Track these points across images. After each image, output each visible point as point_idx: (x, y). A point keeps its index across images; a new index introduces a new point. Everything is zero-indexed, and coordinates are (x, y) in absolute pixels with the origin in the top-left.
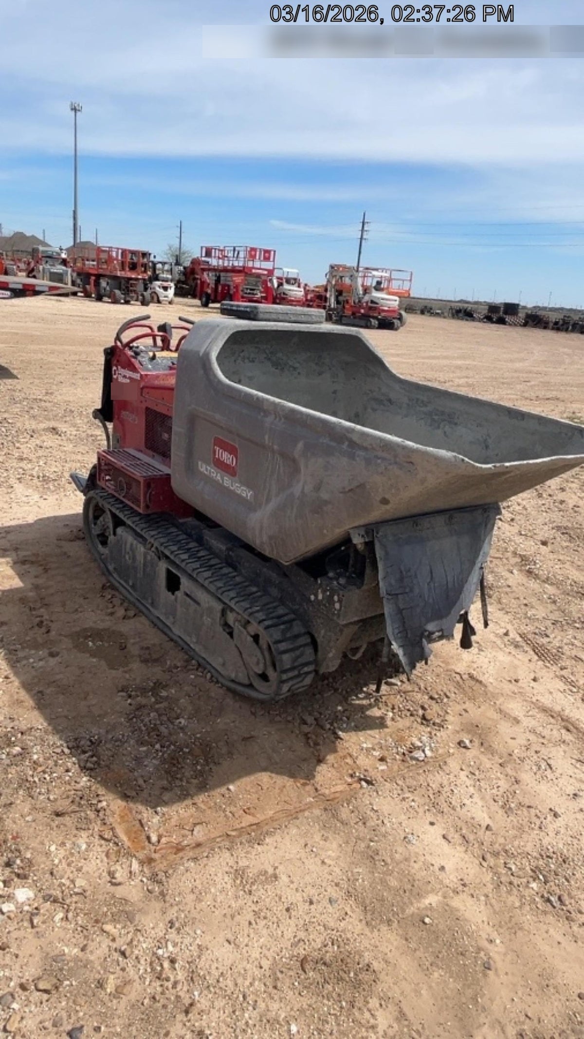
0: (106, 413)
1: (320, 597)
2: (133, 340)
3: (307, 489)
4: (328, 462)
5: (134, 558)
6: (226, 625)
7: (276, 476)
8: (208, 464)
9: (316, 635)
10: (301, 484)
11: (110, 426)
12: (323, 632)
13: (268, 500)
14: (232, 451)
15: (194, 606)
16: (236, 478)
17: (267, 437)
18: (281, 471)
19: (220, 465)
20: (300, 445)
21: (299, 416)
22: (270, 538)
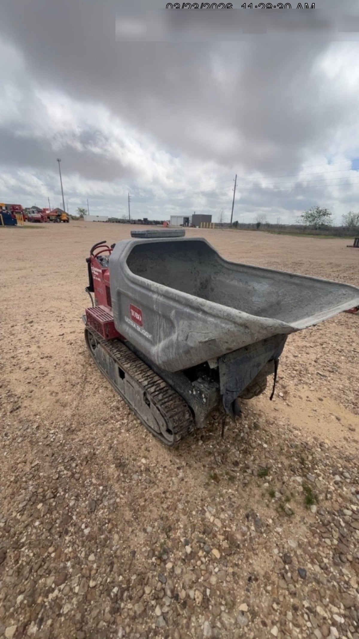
0: (91, 289)
1: (194, 393)
2: (99, 253)
3: (180, 338)
4: (190, 323)
5: (105, 360)
6: (146, 400)
7: (162, 329)
8: (129, 318)
9: (193, 408)
10: (176, 334)
11: (93, 294)
12: (197, 407)
13: (160, 341)
14: (139, 312)
15: (132, 388)
16: (142, 327)
17: (154, 306)
18: (165, 326)
19: (134, 319)
20: (173, 312)
21: (171, 295)
22: (163, 362)
